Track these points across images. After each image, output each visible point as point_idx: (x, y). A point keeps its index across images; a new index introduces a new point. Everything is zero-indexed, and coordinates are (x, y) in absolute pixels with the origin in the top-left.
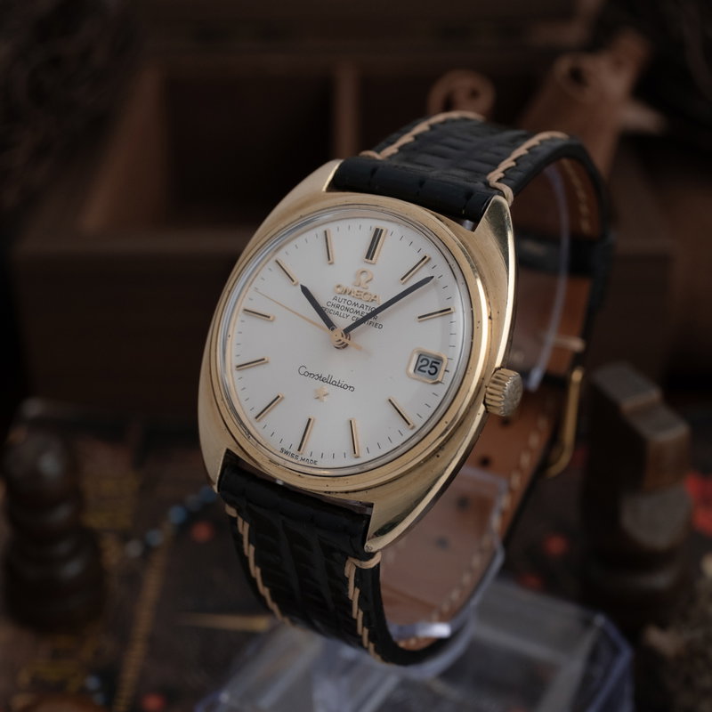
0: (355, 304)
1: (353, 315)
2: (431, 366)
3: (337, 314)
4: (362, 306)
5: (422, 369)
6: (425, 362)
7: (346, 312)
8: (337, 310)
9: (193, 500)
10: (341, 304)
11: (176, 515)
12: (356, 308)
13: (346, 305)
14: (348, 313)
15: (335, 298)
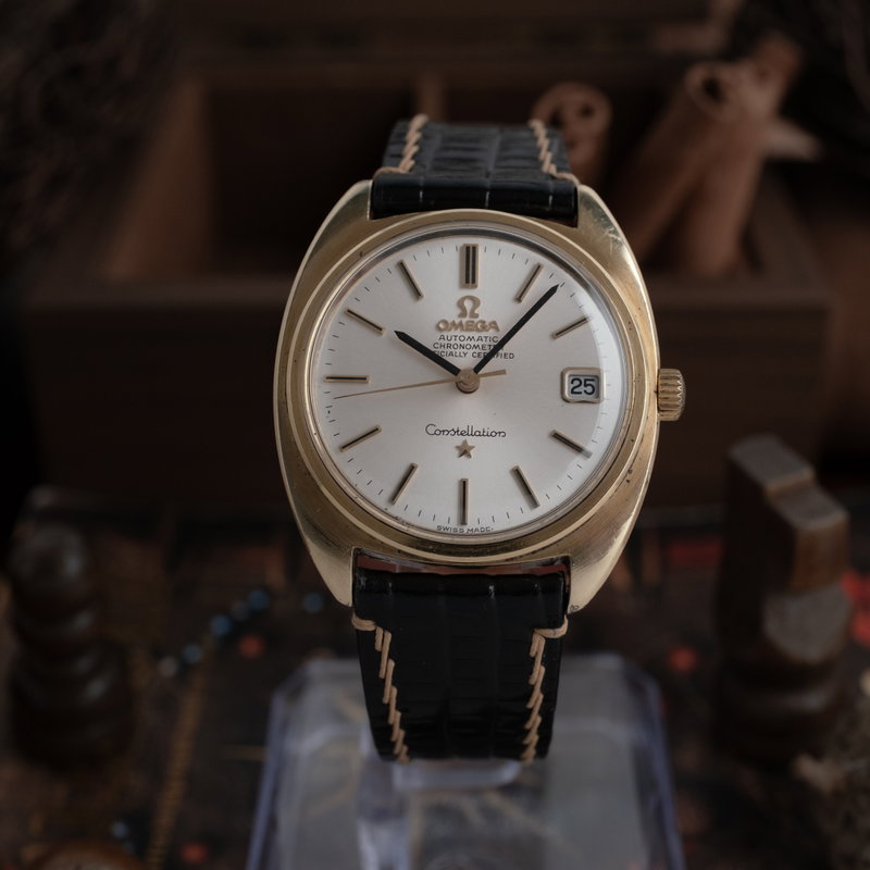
0: (470, 339)
1: (471, 351)
2: (586, 385)
3: (451, 354)
4: (480, 339)
5: (575, 390)
6: (576, 383)
7: (462, 350)
8: (449, 350)
9: (239, 608)
10: (452, 342)
11: (219, 626)
12: (472, 343)
13: (458, 342)
14: (465, 350)
15: (442, 338)
